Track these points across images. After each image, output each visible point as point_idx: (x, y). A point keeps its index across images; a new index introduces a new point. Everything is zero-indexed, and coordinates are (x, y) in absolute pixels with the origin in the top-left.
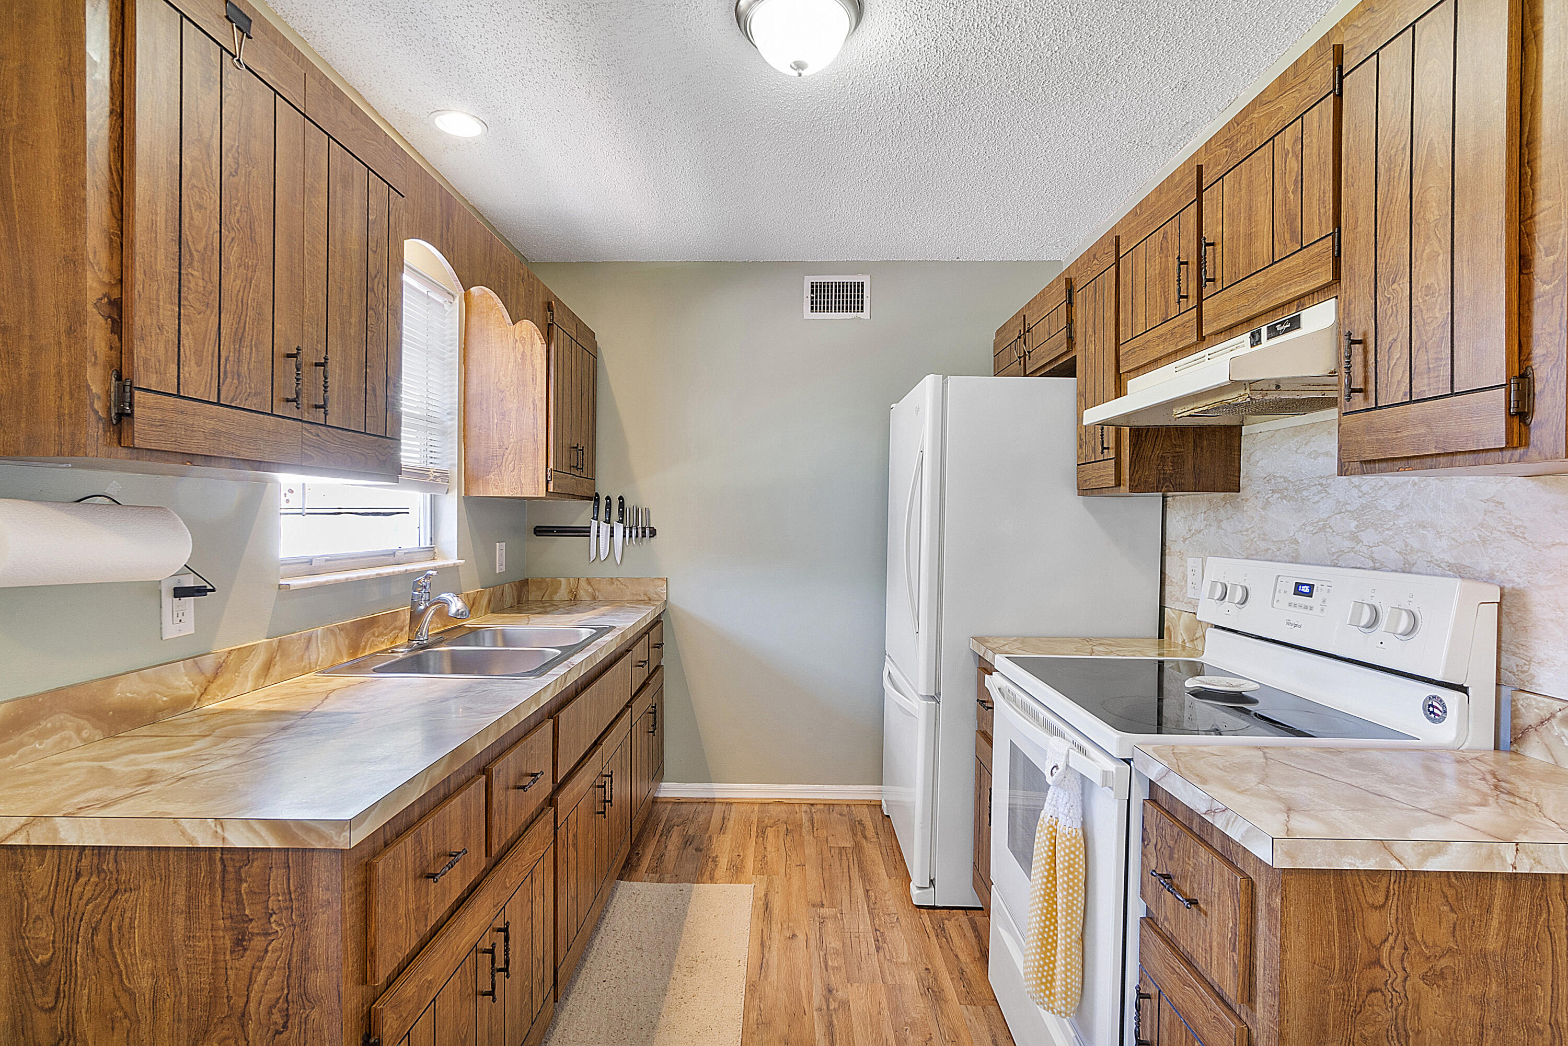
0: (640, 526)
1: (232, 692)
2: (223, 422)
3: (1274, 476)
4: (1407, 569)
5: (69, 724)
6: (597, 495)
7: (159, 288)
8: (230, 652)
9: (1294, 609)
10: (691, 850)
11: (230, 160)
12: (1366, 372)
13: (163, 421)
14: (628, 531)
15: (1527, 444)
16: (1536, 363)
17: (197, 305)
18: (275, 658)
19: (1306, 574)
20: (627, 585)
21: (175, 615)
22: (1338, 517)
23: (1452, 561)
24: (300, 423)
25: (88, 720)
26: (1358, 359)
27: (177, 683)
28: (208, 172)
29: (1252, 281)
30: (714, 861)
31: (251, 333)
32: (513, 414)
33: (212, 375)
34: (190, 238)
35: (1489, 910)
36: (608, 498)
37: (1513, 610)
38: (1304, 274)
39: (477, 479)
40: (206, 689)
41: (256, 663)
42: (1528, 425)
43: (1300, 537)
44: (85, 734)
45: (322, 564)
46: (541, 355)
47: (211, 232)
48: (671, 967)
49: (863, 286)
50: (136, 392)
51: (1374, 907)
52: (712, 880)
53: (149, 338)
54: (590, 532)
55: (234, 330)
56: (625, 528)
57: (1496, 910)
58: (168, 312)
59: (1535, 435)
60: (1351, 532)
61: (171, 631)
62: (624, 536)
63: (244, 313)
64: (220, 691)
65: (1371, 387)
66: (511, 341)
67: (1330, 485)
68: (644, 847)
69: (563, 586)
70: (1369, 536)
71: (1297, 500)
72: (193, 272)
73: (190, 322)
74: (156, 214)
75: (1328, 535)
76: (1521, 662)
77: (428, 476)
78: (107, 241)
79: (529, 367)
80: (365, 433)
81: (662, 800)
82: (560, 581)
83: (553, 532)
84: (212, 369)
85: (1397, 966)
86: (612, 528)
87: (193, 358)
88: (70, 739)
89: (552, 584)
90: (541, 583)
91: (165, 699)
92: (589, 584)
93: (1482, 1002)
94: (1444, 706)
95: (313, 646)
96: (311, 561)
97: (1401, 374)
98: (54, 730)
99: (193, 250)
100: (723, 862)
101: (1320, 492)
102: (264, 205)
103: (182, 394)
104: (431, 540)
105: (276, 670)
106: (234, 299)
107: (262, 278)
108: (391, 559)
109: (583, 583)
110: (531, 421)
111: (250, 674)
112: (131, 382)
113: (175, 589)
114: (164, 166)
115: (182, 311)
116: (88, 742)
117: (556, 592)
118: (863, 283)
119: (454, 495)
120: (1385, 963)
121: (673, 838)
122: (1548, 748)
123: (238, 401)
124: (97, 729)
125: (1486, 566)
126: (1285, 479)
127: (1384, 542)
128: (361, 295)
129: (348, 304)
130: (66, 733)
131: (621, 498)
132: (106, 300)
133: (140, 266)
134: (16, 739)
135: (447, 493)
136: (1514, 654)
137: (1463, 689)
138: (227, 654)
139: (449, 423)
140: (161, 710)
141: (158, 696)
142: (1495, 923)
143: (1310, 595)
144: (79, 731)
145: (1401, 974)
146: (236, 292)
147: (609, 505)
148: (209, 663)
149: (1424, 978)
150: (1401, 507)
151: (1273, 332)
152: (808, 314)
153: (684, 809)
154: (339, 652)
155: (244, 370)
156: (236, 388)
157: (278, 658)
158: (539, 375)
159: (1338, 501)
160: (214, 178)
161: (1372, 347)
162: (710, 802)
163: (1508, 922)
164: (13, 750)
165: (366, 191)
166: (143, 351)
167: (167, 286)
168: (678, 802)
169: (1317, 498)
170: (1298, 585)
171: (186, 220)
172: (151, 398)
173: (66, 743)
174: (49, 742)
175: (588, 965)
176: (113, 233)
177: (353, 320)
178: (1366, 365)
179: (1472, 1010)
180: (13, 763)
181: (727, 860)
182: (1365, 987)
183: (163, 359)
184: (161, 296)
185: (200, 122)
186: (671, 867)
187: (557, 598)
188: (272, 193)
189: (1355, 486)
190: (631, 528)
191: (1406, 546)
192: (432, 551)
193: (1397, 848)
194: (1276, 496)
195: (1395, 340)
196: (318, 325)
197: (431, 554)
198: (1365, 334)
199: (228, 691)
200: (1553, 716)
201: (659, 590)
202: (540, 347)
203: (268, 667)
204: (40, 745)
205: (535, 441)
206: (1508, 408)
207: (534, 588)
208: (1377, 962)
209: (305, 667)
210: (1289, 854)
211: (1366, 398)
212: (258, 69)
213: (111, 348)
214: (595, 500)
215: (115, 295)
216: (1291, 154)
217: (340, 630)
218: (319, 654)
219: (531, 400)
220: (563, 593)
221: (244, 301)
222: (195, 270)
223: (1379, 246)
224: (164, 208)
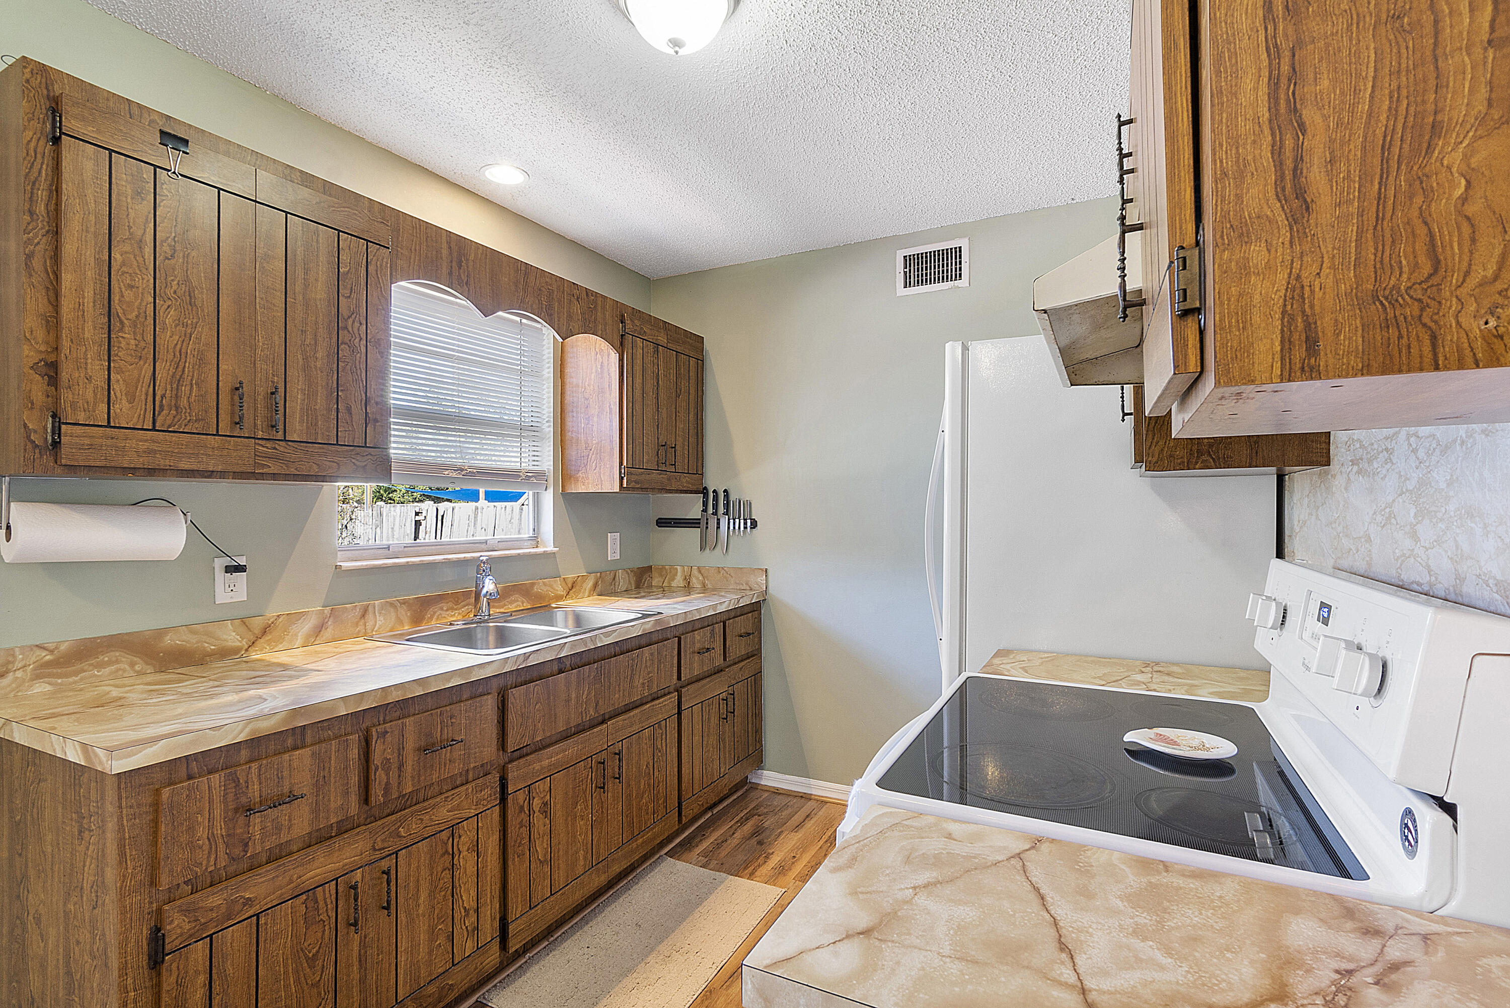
0: (742, 518)
1: (280, 647)
2: (159, 443)
3: (1353, 440)
5: (123, 659)
6: (705, 488)
7: (86, 350)
8: (278, 616)
10: (754, 841)
11: (166, 248)
13: (91, 445)
14: (732, 521)
17: (129, 359)
18: (327, 622)
19: (1327, 589)
20: (732, 574)
21: (227, 586)
24: (253, 440)
25: (140, 657)
27: (225, 637)
28: (140, 259)
30: (767, 857)
31: (191, 374)
32: (595, 419)
33: (146, 409)
34: (120, 311)
36: (714, 491)
39: (570, 478)
40: (253, 643)
41: (305, 627)
43: (1372, 532)
44: (137, 668)
45: (400, 550)
46: (615, 364)
47: (144, 304)
48: (652, 950)
49: (960, 251)
50: (63, 426)
52: (751, 876)
53: (77, 387)
54: (699, 523)
55: (171, 373)
56: (729, 520)
58: (97, 369)
61: (222, 596)
62: (729, 528)
63: (183, 360)
64: (268, 645)
66: (593, 354)
68: (714, 830)
69: (679, 574)
72: (124, 335)
73: (120, 371)
74: (84, 298)
77: (520, 476)
78: (43, 322)
79: (606, 374)
80: (337, 444)
81: (764, 788)
82: (677, 569)
83: (671, 523)
84: (146, 405)
86: (718, 520)
87: (124, 397)
88: (124, 670)
89: (670, 572)
90: (662, 570)
91: (213, 647)
92: (700, 572)
95: (370, 616)
96: (389, 548)
98: (110, 663)
99: (123, 319)
100: (774, 861)
102: (205, 277)
103: (112, 424)
104: (534, 530)
105: (327, 634)
106: (171, 351)
107: (206, 334)
108: (483, 546)
109: (695, 571)
110: (608, 424)
111: (300, 634)
112: (60, 419)
113: (226, 567)
114: (92, 264)
115: (112, 365)
116: (140, 673)
117: (673, 579)
118: (960, 248)
119: (551, 490)
121: (745, 827)
123: (177, 426)
124: (149, 664)
126: (1361, 443)
128: (330, 333)
129: (313, 342)
130: (122, 666)
131: (725, 491)
132: (43, 363)
133: (67, 336)
134: (78, 666)
135: (546, 490)
138: (275, 617)
139: (547, 430)
140: (210, 655)
141: (206, 645)
144: (132, 665)
146: (173, 346)
147: (716, 498)
148: (257, 623)
152: (901, 291)
153: (778, 801)
154: (400, 621)
155: (184, 402)
156: (174, 417)
157: (330, 623)
158: (613, 382)
160: (147, 263)
162: (806, 797)
164: (76, 674)
165: (336, 249)
166: (71, 396)
167: (96, 348)
168: (777, 792)
170: (1321, 605)
171: (116, 298)
172: (78, 430)
173: (120, 673)
174: (107, 670)
175: (586, 928)
176: (49, 316)
177: (319, 355)
180: (75, 682)
181: (779, 859)
183: (91, 400)
184: (89, 356)
185: (131, 225)
186: (722, 855)
187: (674, 584)
188: (216, 266)
190: (734, 520)
192: (535, 539)
196: (274, 362)
197: (534, 543)
199: (276, 646)
201: (759, 580)
202: (614, 357)
203: (319, 630)
204: (98, 672)
205: (611, 441)
207: (657, 575)
209: (359, 631)
212: (199, 175)
213: (48, 396)
214: (704, 494)
215: (52, 358)
217: (401, 604)
218: (376, 622)
219: (608, 405)
220: (679, 581)
221: (183, 351)
222: (126, 333)
224: (92, 292)
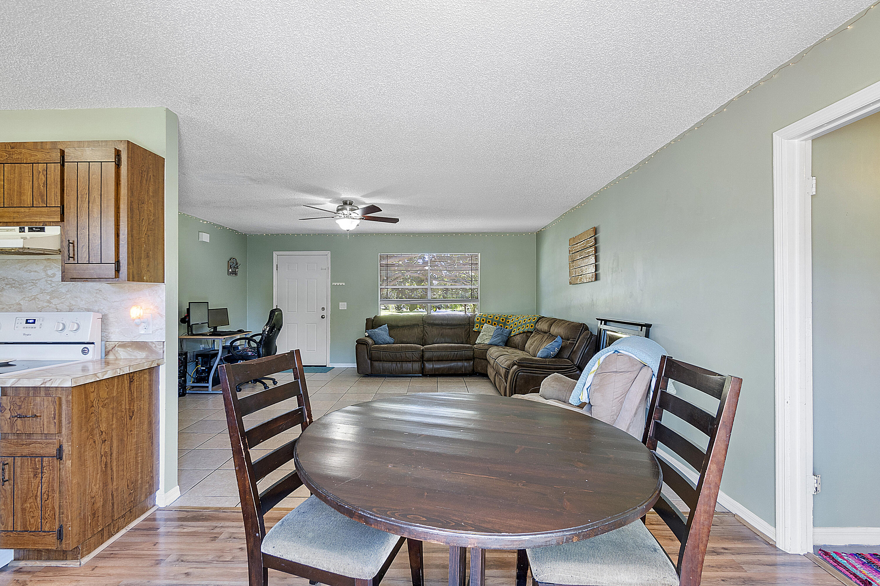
3: (7, 278)
4: (71, 310)
9: (29, 329)
12: (74, 252)
15: (119, 278)
16: (120, 259)
19: (31, 316)
22: (41, 294)
23: (86, 308)
26: (71, 248)
29: (22, 210)
35: (114, 387)
37: (105, 320)
38: (48, 215)
42: (119, 273)
43: (22, 302)
51: (92, 392)
57: (115, 386)
59: (120, 275)
60: (47, 300)
65: (76, 257)
67: (37, 283)
70: (55, 301)
71: (20, 288)
75: (36, 301)
76: (107, 334)
85: (97, 405)
93: (113, 409)
94: (88, 349)
97: (86, 255)
101: (32, 285)
120: (94, 406)
122: (114, 354)
125: (96, 308)
126: (13, 280)
127: (62, 303)
136: (105, 332)
137: (93, 343)
142: (115, 389)
143: (34, 323)
145: (98, 407)
149: (102, 407)
150: (68, 291)
151: (31, 230)
159: (41, 289)
161: (76, 245)
163: (117, 388)
169: (31, 288)
170: (27, 320)
178: (74, 250)
179: (111, 411)
182: (90, 413)
189: (49, 284)
191: (70, 303)
193: (98, 375)
194: (8, 286)
195: (84, 245)
198: (74, 241)
200: (116, 346)
206: (115, 269)
208: (93, 406)
210: (75, 382)
211: (74, 260)
216: (41, 173)
223: (78, 217)
